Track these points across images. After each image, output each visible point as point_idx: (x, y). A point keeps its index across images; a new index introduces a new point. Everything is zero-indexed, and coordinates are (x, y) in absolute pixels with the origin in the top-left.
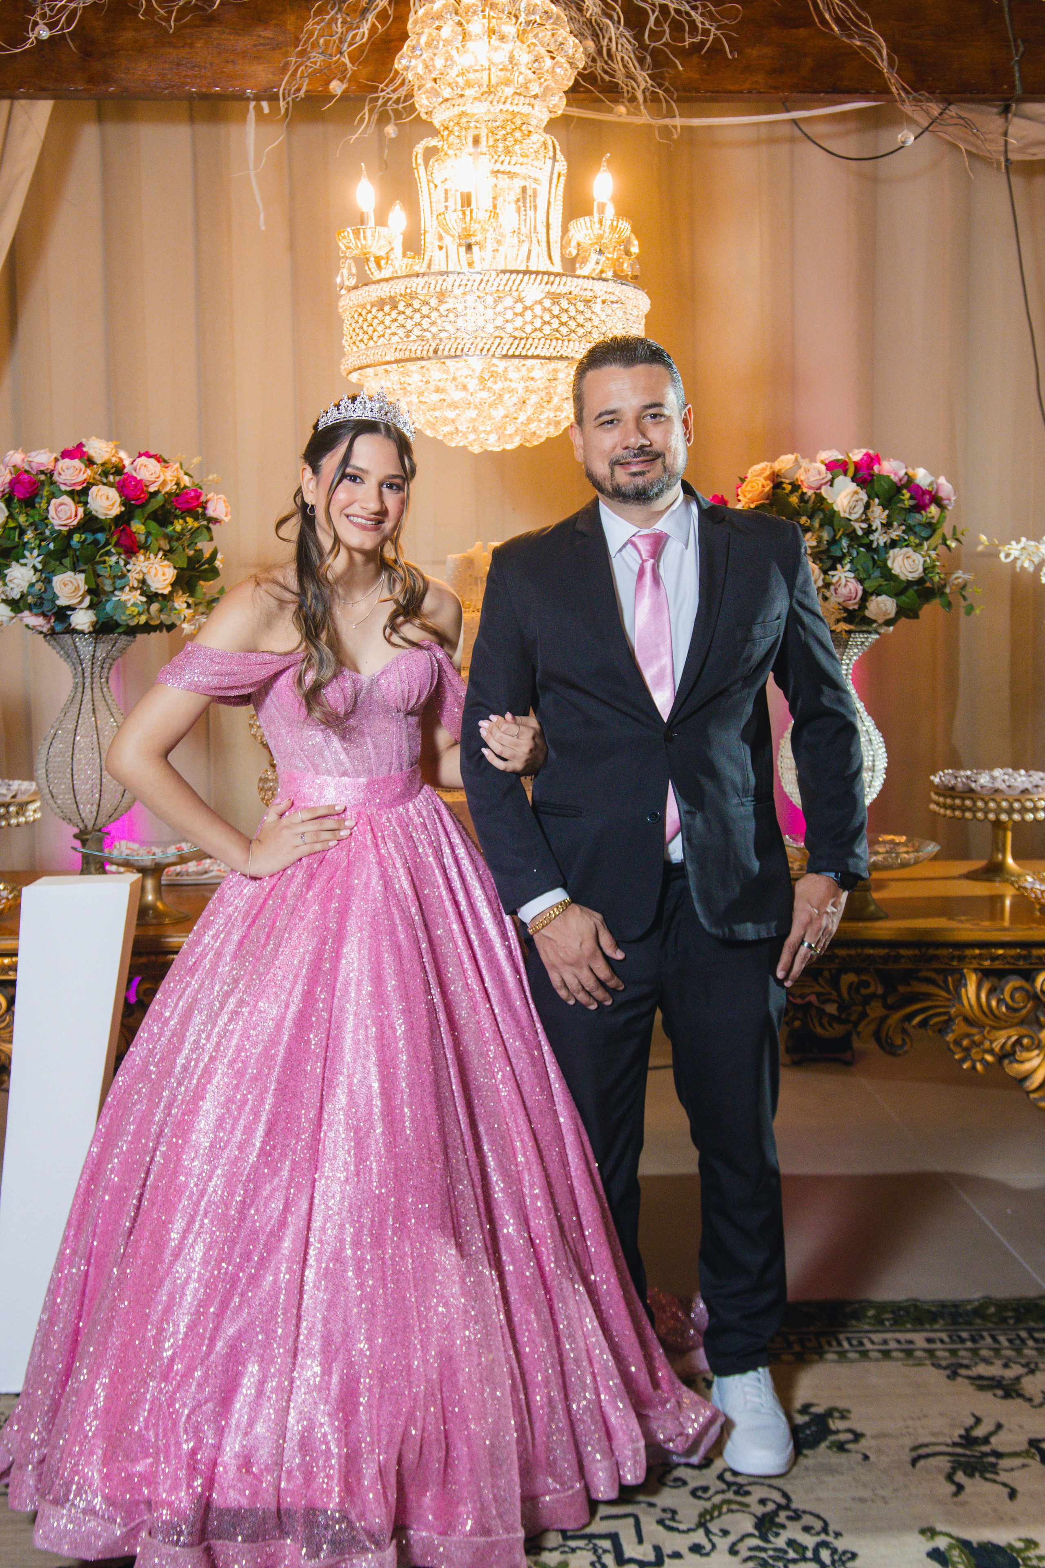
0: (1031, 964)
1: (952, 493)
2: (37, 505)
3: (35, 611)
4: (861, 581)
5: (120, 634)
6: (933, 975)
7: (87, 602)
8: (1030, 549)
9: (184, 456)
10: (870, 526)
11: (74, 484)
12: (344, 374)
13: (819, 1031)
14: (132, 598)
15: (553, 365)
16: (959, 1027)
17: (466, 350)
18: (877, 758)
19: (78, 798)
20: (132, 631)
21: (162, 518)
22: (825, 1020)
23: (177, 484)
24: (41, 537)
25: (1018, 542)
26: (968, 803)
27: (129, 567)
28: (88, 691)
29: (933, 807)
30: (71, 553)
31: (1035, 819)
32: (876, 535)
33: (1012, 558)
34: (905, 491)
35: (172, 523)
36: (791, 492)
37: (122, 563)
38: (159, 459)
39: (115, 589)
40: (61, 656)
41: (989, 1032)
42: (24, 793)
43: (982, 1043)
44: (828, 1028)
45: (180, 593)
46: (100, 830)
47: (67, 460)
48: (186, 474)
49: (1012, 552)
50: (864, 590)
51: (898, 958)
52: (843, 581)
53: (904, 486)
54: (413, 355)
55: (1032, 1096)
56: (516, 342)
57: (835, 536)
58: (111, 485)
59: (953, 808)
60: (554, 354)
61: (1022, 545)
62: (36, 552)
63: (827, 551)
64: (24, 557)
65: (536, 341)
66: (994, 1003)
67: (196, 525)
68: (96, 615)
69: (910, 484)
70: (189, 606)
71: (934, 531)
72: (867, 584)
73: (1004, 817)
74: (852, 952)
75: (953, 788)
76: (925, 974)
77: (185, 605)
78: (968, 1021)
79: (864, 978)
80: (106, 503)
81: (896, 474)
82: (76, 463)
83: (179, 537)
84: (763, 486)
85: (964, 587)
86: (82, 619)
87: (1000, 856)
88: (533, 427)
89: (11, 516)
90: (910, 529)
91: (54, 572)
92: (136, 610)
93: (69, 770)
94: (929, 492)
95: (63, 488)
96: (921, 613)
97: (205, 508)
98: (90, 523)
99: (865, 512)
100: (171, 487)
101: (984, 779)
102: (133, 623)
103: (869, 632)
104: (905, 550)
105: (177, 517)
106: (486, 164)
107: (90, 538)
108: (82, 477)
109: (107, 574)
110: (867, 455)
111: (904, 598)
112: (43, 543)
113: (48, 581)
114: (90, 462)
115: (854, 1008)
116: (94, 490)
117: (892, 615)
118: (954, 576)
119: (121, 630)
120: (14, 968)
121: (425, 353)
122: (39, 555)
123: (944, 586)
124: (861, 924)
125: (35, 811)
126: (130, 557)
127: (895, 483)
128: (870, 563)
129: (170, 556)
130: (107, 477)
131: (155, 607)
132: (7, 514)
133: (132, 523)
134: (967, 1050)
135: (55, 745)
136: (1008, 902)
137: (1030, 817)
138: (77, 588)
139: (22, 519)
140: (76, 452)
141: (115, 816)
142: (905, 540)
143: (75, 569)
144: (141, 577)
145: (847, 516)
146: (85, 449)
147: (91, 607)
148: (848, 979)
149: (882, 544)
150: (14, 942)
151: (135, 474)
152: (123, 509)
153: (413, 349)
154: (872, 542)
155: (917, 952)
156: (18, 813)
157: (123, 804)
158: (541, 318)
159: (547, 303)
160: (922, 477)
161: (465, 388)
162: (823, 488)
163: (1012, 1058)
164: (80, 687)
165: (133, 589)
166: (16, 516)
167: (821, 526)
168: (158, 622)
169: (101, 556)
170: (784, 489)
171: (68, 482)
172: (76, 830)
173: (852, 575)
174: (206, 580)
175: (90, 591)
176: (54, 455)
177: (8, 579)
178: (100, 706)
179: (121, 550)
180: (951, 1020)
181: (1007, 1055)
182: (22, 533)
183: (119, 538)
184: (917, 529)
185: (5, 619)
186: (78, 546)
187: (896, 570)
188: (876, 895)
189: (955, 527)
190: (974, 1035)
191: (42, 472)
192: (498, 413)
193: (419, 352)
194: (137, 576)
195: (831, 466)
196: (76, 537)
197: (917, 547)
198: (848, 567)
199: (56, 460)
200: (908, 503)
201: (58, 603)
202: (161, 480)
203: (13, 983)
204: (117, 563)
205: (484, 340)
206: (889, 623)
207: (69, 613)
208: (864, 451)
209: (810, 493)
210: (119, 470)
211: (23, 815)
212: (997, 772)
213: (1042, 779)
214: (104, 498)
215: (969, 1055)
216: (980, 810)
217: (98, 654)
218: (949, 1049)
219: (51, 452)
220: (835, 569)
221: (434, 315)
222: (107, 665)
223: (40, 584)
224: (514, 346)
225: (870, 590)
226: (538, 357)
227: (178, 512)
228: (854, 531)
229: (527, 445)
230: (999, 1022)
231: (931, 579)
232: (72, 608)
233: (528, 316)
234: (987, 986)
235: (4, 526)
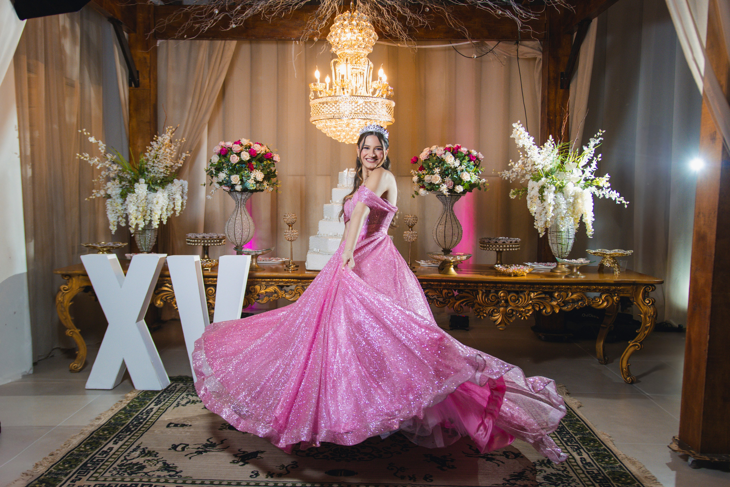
0: (497, 289)
1: (482, 157)
2: (227, 157)
3: (226, 185)
4: (454, 181)
5: (249, 192)
6: (469, 291)
7: (240, 183)
8: (506, 173)
9: (267, 144)
10: (455, 166)
12: (311, 122)
14: (252, 182)
15: (366, 121)
16: (477, 306)
18: (459, 232)
19: (236, 237)
20: (252, 191)
21: (261, 161)
23: (266, 151)
24: (228, 165)
26: (488, 246)
27: (251, 174)
28: (240, 208)
29: (479, 247)
30: (236, 170)
32: (457, 168)
33: (502, 176)
35: (263, 162)
36: (434, 156)
38: (261, 145)
39: (247, 180)
40: (232, 198)
41: (485, 308)
42: (221, 237)
43: (483, 311)
44: (440, 305)
45: (265, 181)
46: (241, 246)
47: (236, 145)
48: (268, 149)
49: (502, 174)
50: (454, 184)
52: (448, 181)
53: (467, 155)
55: (497, 326)
58: (247, 151)
59: (484, 247)
61: (504, 172)
63: (445, 173)
64: (223, 171)
69: (469, 154)
70: (268, 185)
75: (484, 242)
77: (266, 185)
78: (479, 304)
81: (465, 152)
82: (238, 145)
83: (265, 166)
85: (484, 183)
86: (238, 188)
87: (498, 262)
89: (220, 160)
92: (253, 186)
94: (475, 157)
98: (241, 162)
99: (454, 162)
100: (263, 152)
101: (494, 239)
102: (252, 189)
104: (465, 173)
106: (350, 66)
107: (241, 165)
110: (457, 146)
112: (229, 167)
113: (229, 177)
114: (242, 145)
116: (242, 153)
117: (462, 191)
118: (482, 180)
120: (216, 281)
121: (331, 117)
122: (227, 170)
123: (479, 183)
125: (224, 241)
127: (464, 154)
129: (263, 171)
130: (246, 149)
131: (258, 185)
138: (237, 179)
139: (223, 160)
140: (238, 143)
141: (245, 244)
142: (466, 170)
144: (254, 176)
145: (449, 163)
146: (241, 142)
147: (240, 185)
149: (459, 171)
151: (254, 149)
154: (456, 170)
156: (219, 242)
157: (248, 239)
159: (364, 104)
160: (473, 152)
161: (342, 127)
162: (443, 155)
164: (237, 207)
167: (442, 166)
168: (259, 189)
169: (244, 171)
170: (432, 155)
172: (235, 246)
173: (451, 179)
174: (273, 178)
176: (232, 143)
177: (219, 176)
178: (243, 212)
181: (491, 314)
182: (223, 164)
185: (218, 188)
186: (238, 168)
187: (463, 179)
190: (480, 308)
191: (229, 148)
193: (329, 117)
195: (446, 149)
196: (237, 165)
197: (469, 172)
198: (449, 177)
200: (467, 160)
203: (216, 285)
204: (248, 173)
205: (346, 114)
209: (439, 156)
210: (250, 147)
211: (221, 243)
213: (511, 240)
215: (479, 314)
217: (242, 198)
218: (474, 312)
220: (446, 178)
222: (245, 201)
223: (227, 178)
225: (456, 184)
228: (451, 167)
230: (488, 305)
232: (236, 185)
233: (358, 108)
234: (485, 295)
235: (218, 162)
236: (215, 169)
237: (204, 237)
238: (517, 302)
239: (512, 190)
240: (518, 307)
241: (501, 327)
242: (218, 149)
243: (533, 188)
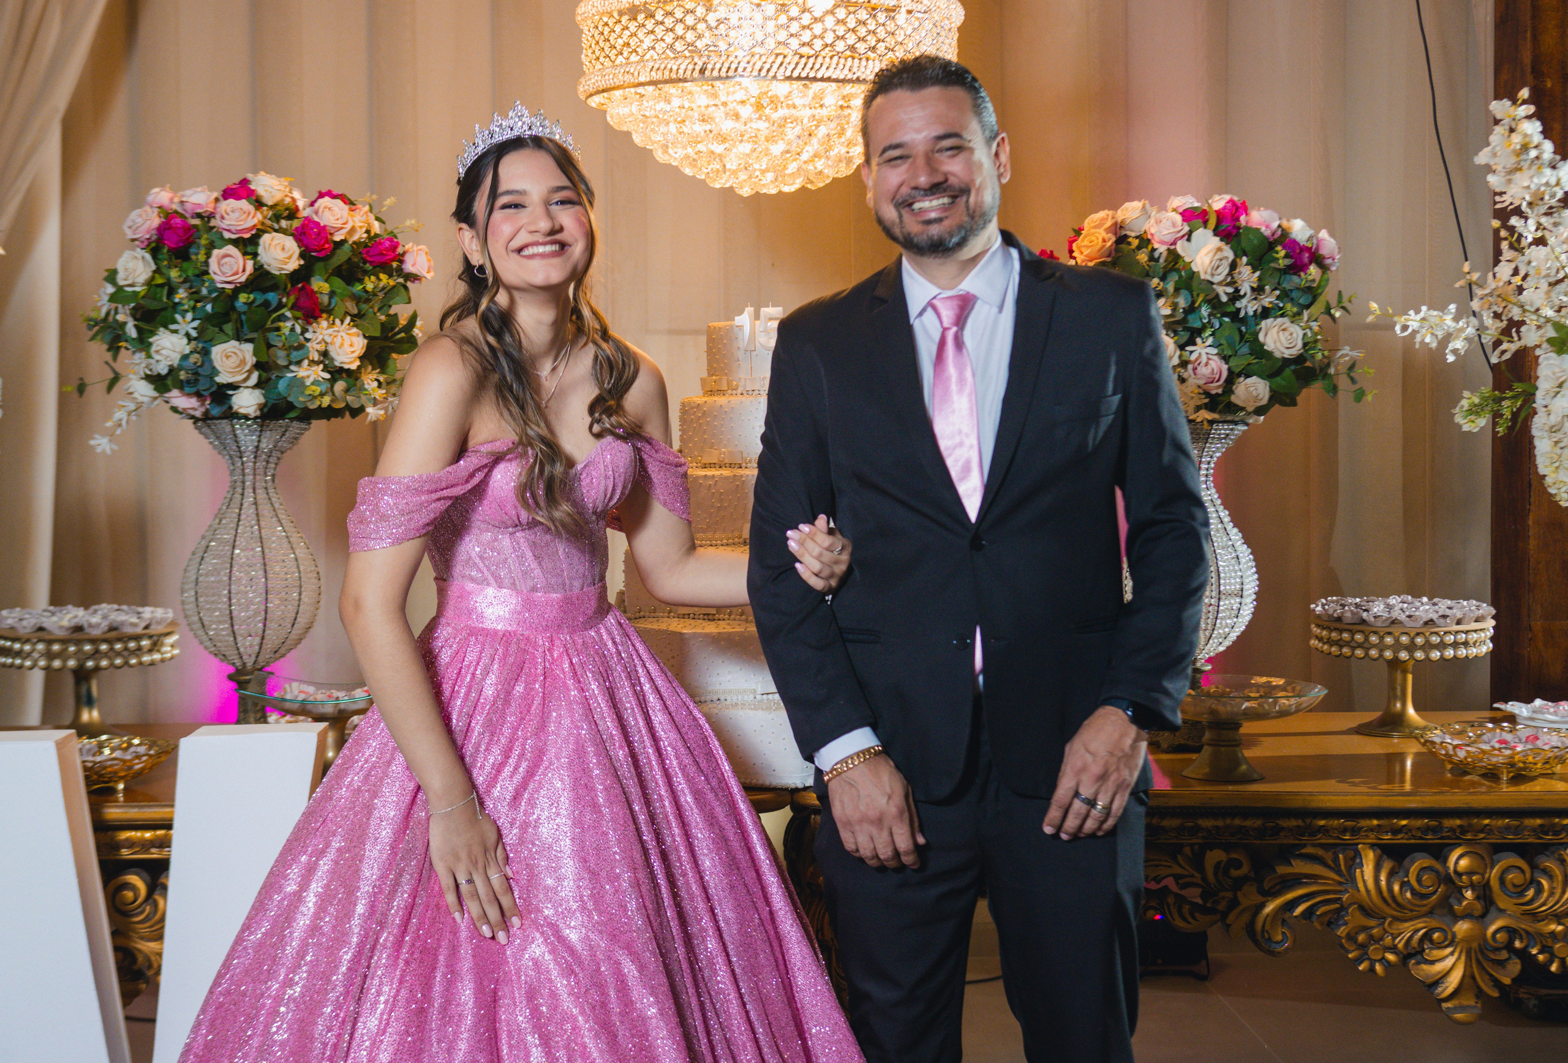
0: (1442, 838)
1: (1336, 251)
2: (193, 257)
3: (187, 390)
4: (1226, 359)
5: (292, 420)
6: (1320, 852)
7: (254, 379)
8: (1433, 320)
9: (374, 197)
10: (1237, 290)
11: (238, 232)
12: (582, 97)
13: (1179, 923)
14: (311, 374)
15: (846, 89)
16: (1355, 917)
17: (740, 70)
18: (1246, 581)
19: (236, 627)
20: (308, 416)
21: (349, 274)
22: (1186, 909)
23: (368, 232)
24: (196, 296)
25: (1418, 312)
26: (1359, 637)
27: (307, 335)
28: (249, 492)
29: (1314, 642)
30: (234, 316)
31: (1442, 656)
32: (1244, 301)
33: (1410, 330)
34: (1279, 248)
35: (361, 281)
36: (1139, 248)
37: (298, 329)
38: (345, 200)
39: (290, 363)
40: (215, 447)
41: (1390, 924)
42: (159, 623)
43: (1382, 939)
44: (1191, 920)
45: (370, 368)
46: (260, 670)
47: (231, 201)
48: (377, 219)
49: (1409, 323)
50: (1229, 369)
51: (1277, 831)
52: (1204, 359)
53: (1277, 242)
54: (674, 76)
55: (1445, 1005)
56: (803, 60)
57: (1193, 303)
58: (284, 231)
59: (1340, 644)
60: (849, 76)
61: (1422, 315)
62: (189, 316)
63: (1184, 321)
64: (175, 322)
65: (827, 59)
66: (1396, 888)
67: (392, 283)
68: (264, 395)
69: (1283, 238)
70: (380, 385)
71: (1315, 298)
72: (1233, 362)
73: (1404, 655)
74: (1220, 823)
75: (1339, 619)
76: (1309, 850)
77: (376, 384)
78: (1365, 910)
79: (1234, 856)
80: (281, 255)
81: (1267, 227)
82: (244, 204)
83: (368, 298)
84: (1104, 241)
85: (1352, 367)
86: (247, 401)
87: (1398, 705)
88: (820, 164)
89: (158, 271)
90: (1285, 295)
91: (211, 342)
92: (318, 390)
93: (226, 592)
94: (1309, 249)
95: (227, 235)
96: (1299, 399)
97: (402, 262)
98: (261, 279)
99: (1230, 274)
100: (360, 235)
101: (1378, 608)
102: (313, 406)
103: (1236, 423)
104: (1280, 320)
105: (366, 273)
107: (260, 298)
108: (250, 223)
109: (280, 345)
110: (1231, 202)
111: (1278, 379)
112: (199, 305)
113: (206, 353)
114: (259, 204)
115: (1222, 894)
116: (266, 238)
117: (1265, 401)
118: (1340, 353)
119: (293, 414)
120: (164, 843)
121: (689, 73)
122: (193, 320)
123: (1328, 365)
124: (1230, 788)
125: (172, 646)
126: (310, 323)
127: (1266, 238)
128: (1237, 338)
129: (358, 321)
130: (278, 222)
131: (340, 386)
132: (154, 267)
133: (313, 280)
134: (1363, 947)
135: (206, 560)
136: (1409, 763)
137: (1435, 655)
138: (243, 362)
139: (174, 274)
140: (241, 190)
141: (282, 651)
142: (1281, 309)
143: (238, 338)
144: (321, 347)
145: (1209, 278)
146: (252, 187)
147: (257, 386)
148: (1214, 856)
149: (1251, 313)
150: (168, 810)
151: (316, 219)
152: (302, 262)
153: (675, 68)
154: (1239, 310)
155: (1300, 823)
156: (150, 651)
157: (293, 636)
158: (834, 31)
160: (1299, 229)
161: (737, 116)
162: (1179, 243)
163: (1419, 957)
164: (237, 487)
165: (313, 362)
166: (164, 270)
167: (1177, 290)
168: (342, 405)
169: (273, 322)
170: (1129, 244)
171: (233, 228)
172: (231, 670)
173: (1215, 351)
174: (401, 352)
175: (258, 366)
176: (215, 194)
177: (154, 348)
178: (265, 510)
179: (299, 314)
180: (1343, 908)
181: (1414, 953)
182: (172, 291)
183: (297, 299)
184: (1294, 295)
185: (146, 399)
186: (245, 308)
187: (1270, 345)
188: (1248, 753)
189: (1340, 292)
190: (1372, 928)
191: (199, 216)
192: (777, 149)
193: (681, 72)
194: (318, 347)
195: (1188, 215)
196: (243, 298)
197: (1296, 317)
198: (1210, 341)
199: (217, 200)
200: (1282, 263)
201: (219, 379)
202: (349, 227)
204: (293, 330)
205: (764, 59)
206: (1260, 411)
207: (230, 392)
208: (1227, 197)
209: (1162, 249)
210: (292, 213)
211: (158, 651)
212: (1392, 600)
213: (1450, 608)
214: (279, 248)
215: (1366, 953)
216: (1374, 646)
217: (263, 445)
218: (1342, 946)
219: (211, 190)
220: (1195, 344)
221: (701, 27)
222: (273, 460)
223: (197, 355)
224: (801, 66)
225: (1237, 370)
226: (829, 79)
227: (368, 267)
228: (1217, 296)
229: (809, 186)
230: (1403, 912)
231: (1313, 356)
232: (234, 387)
233: (818, 29)
234: (1387, 866)
235: (149, 283)
236: (135, 313)
237: (78, 629)
238: (1531, 893)
239: (1466, 394)
240: (1534, 916)
241: (1461, 1008)
242: (146, 221)
243: (1560, 386)
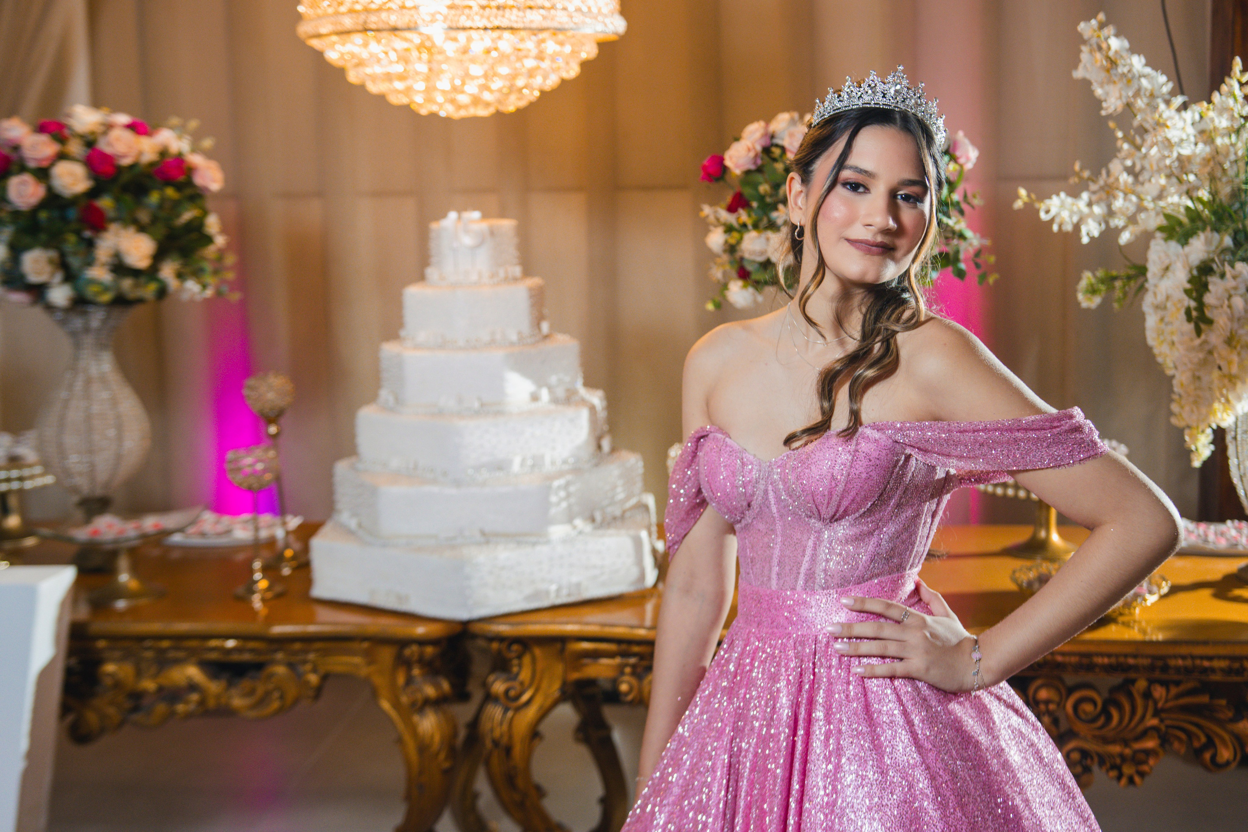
7: (59, 278)
8: (1068, 205)
11: (41, 160)
21: (137, 191)
23: (162, 153)
25: (1058, 196)
33: (1052, 215)
49: (1054, 208)
61: (1060, 200)
67: (179, 195)
68: (71, 289)
70: (178, 275)
80: (71, 180)
82: (48, 137)
84: (755, 149)
85: (977, 254)
86: (59, 295)
87: (1044, 531)
91: (24, 249)
95: (29, 164)
97: (190, 177)
98: (55, 200)
100: (151, 157)
105: (153, 188)
107: (58, 214)
108: (48, 154)
109: (74, 251)
113: (16, 260)
114: (64, 136)
116: (59, 167)
126: (97, 233)
133: (100, 200)
143: (44, 246)
147: (65, 282)
152: (90, 185)
165: (102, 263)
171: (35, 158)
175: (62, 268)
179: (87, 226)
183: (85, 215)
194: (109, 253)
196: (44, 214)
201: (30, 280)
202: (138, 151)
207: (44, 290)
214: (69, 174)
223: (11, 261)
227: (156, 183)
232: (45, 285)
238: (1101, 721)
239: (1086, 274)
243: (1167, 269)
